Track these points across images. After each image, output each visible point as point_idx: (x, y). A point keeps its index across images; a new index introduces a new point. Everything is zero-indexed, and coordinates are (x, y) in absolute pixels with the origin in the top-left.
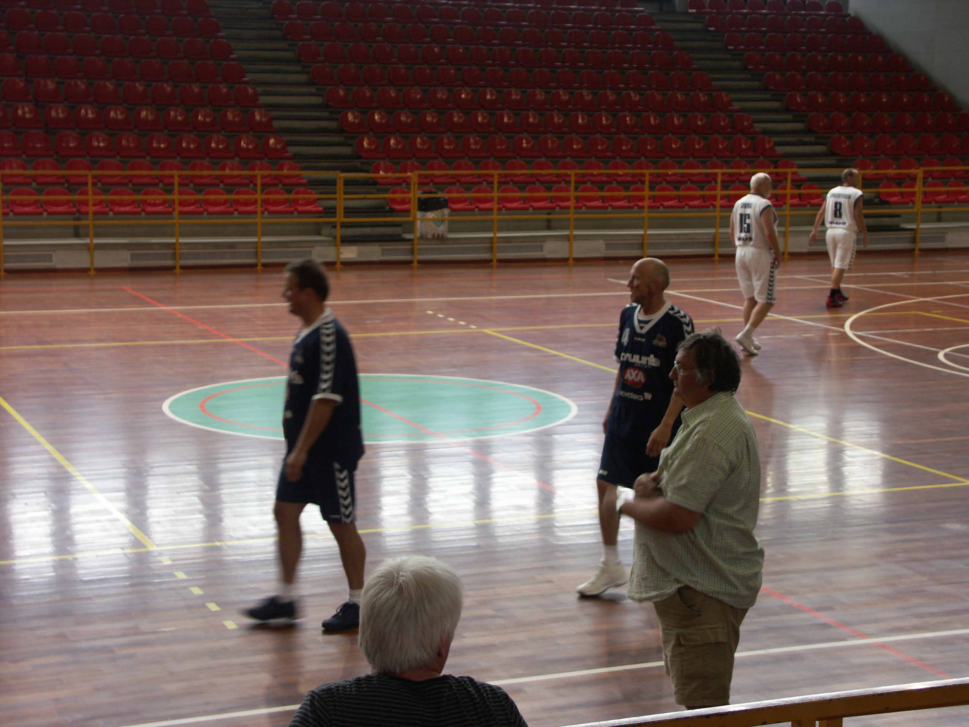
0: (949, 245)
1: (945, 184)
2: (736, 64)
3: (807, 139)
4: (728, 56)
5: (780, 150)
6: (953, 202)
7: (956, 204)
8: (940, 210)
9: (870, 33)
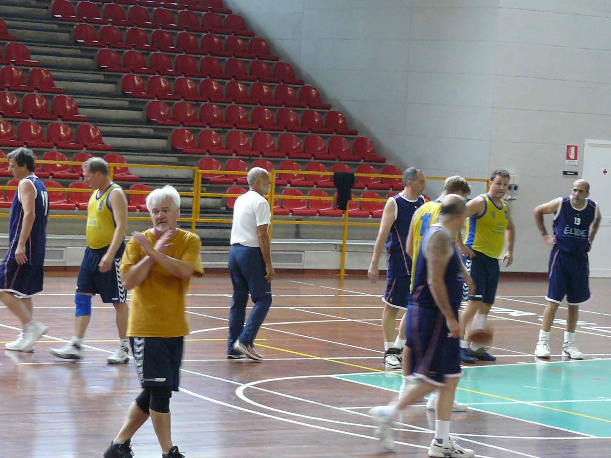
0: (306, 267)
1: (305, 193)
2: (64, 36)
3: (143, 131)
4: (56, 27)
5: (108, 141)
6: (314, 214)
7: (317, 216)
8: (298, 222)
9: (229, 12)
